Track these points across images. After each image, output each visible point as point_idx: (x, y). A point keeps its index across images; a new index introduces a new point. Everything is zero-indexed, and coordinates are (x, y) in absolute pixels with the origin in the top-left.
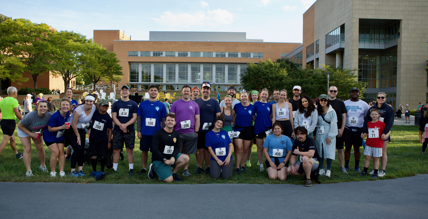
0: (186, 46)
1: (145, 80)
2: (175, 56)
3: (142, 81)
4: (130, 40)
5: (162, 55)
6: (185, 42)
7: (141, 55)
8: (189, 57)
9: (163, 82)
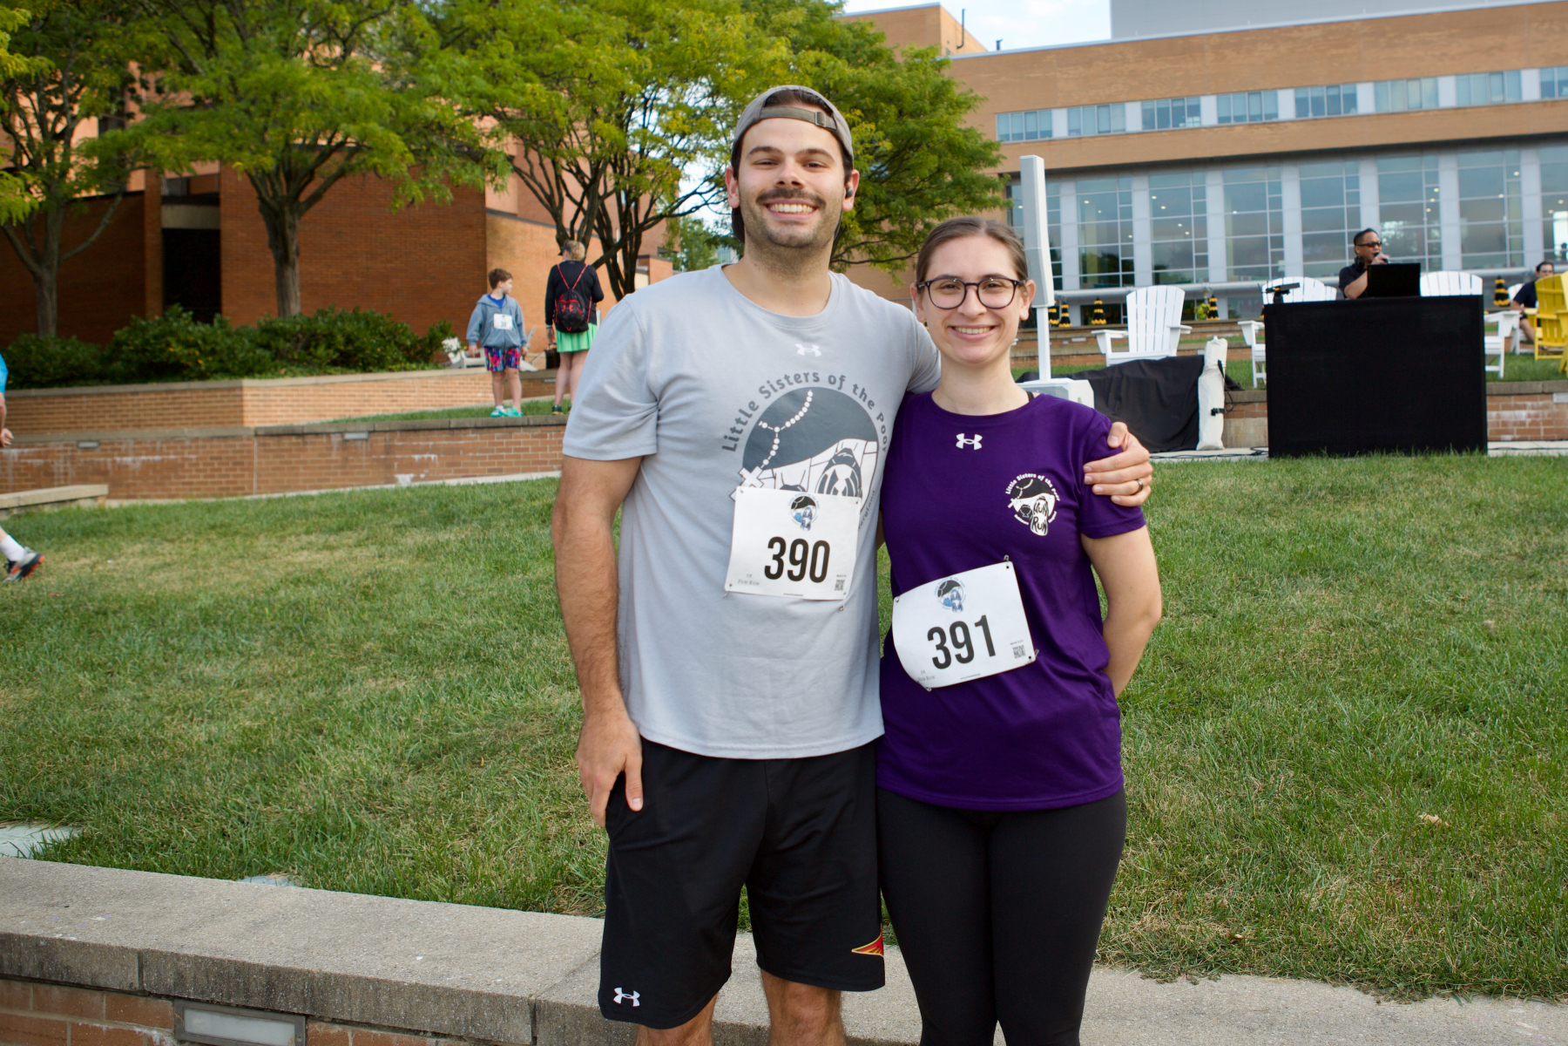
0: (1341, 51)
1: (1094, 275)
2: (1276, 115)
3: (1084, 282)
4: (998, 48)
5: (1196, 119)
6: (1333, 27)
7: (1070, 131)
8: (1368, 116)
9: (1206, 280)
